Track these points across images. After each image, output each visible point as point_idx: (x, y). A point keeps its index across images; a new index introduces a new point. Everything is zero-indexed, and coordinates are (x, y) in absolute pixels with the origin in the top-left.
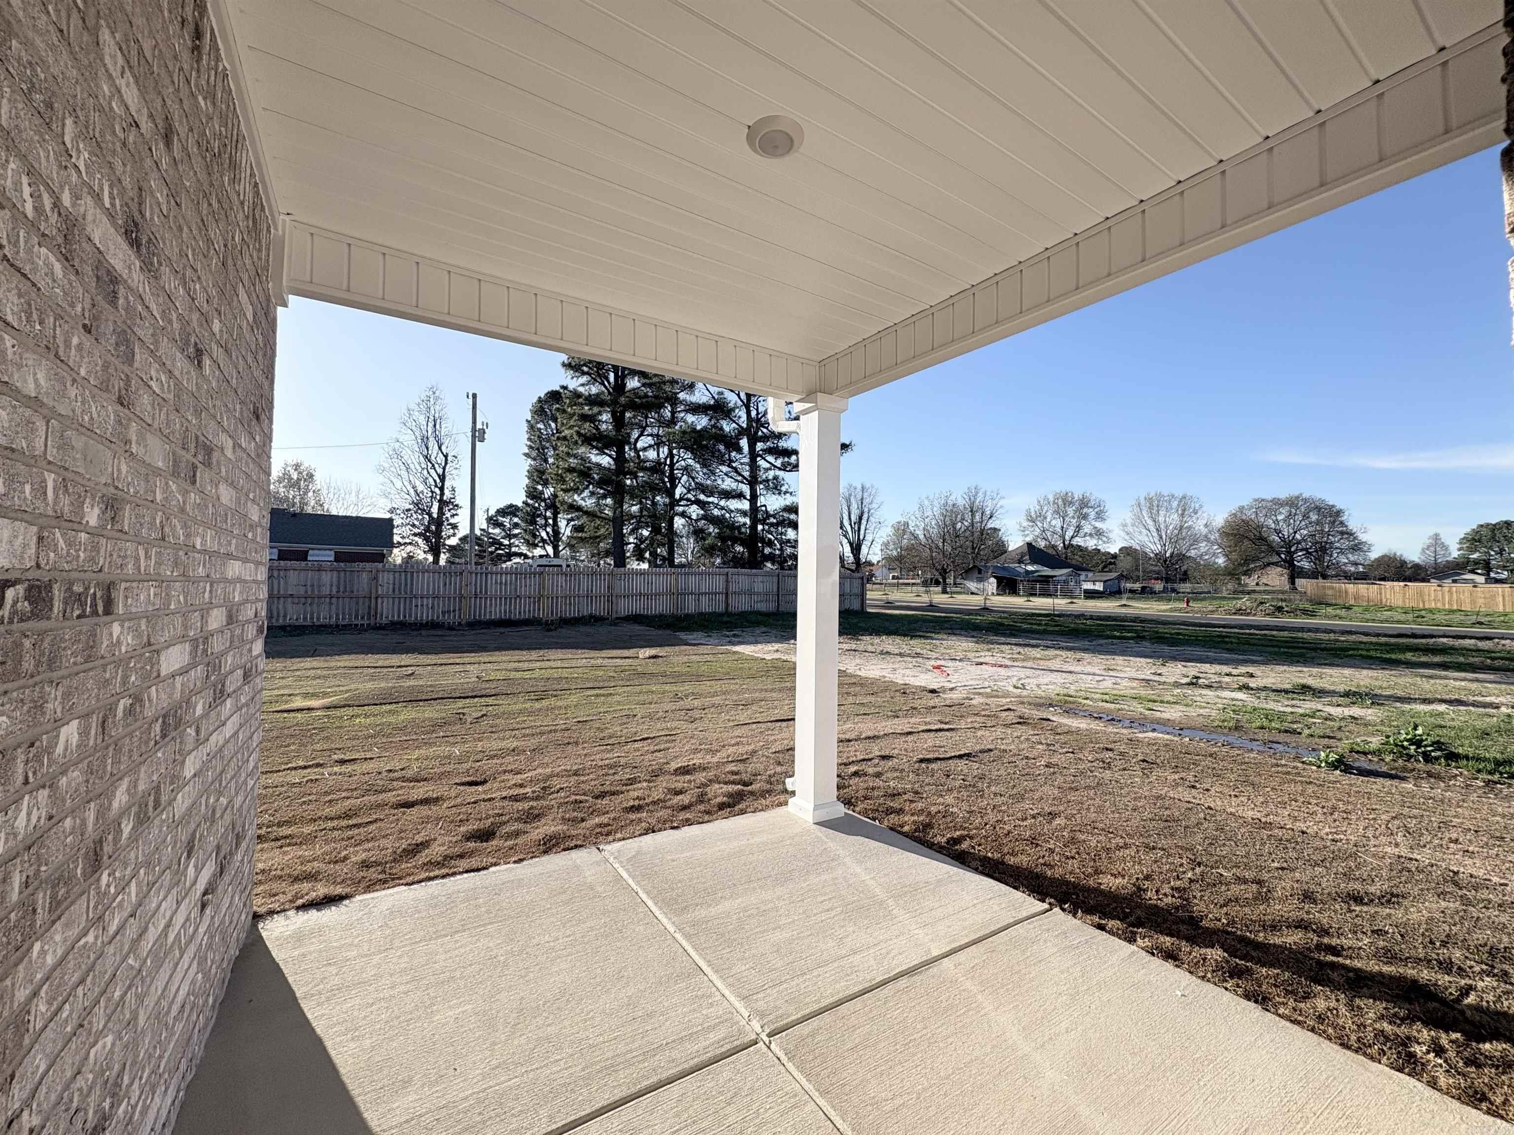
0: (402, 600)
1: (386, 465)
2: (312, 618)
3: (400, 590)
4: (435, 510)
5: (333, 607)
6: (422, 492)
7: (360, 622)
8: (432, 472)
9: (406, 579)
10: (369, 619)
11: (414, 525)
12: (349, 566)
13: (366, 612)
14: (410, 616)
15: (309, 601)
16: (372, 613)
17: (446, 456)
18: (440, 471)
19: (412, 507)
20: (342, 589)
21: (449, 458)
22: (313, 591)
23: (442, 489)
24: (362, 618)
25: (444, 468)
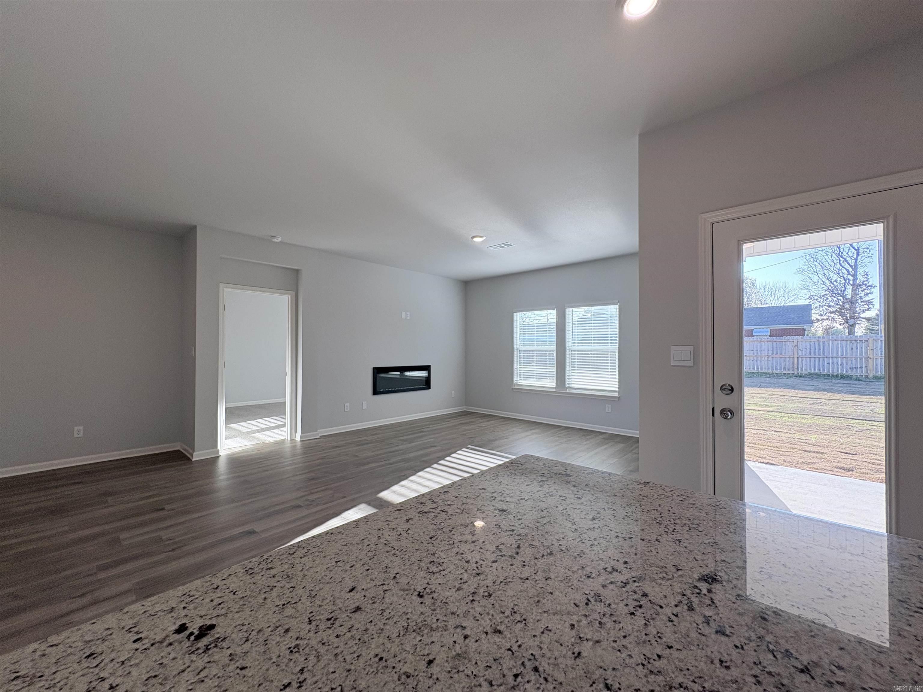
0: (817, 360)
1: (805, 267)
2: (758, 368)
3: (815, 353)
4: (849, 292)
5: (770, 362)
6: (836, 281)
7: (787, 372)
8: (845, 265)
9: (819, 346)
10: (793, 370)
11: (829, 306)
12: (778, 339)
13: (791, 366)
14: (824, 370)
15: (755, 359)
16: (796, 366)
17: (858, 250)
18: (852, 262)
19: (827, 292)
20: (775, 352)
21: (861, 251)
22: (757, 353)
23: (855, 276)
24: (789, 370)
25: (856, 260)
